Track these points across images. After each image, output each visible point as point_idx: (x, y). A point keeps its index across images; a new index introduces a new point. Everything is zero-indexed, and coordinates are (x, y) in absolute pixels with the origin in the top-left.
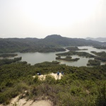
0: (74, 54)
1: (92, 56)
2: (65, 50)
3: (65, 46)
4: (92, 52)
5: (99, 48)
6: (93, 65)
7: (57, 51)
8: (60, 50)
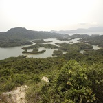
0: (41, 46)
1: (56, 47)
2: (31, 43)
3: (31, 39)
4: (56, 44)
5: (61, 40)
6: (57, 54)
7: (23, 45)
8: (26, 44)
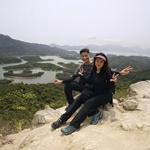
0: (36, 66)
1: (60, 69)
2: (19, 61)
3: (19, 54)
4: (60, 63)
7: (6, 63)
8: (10, 61)
